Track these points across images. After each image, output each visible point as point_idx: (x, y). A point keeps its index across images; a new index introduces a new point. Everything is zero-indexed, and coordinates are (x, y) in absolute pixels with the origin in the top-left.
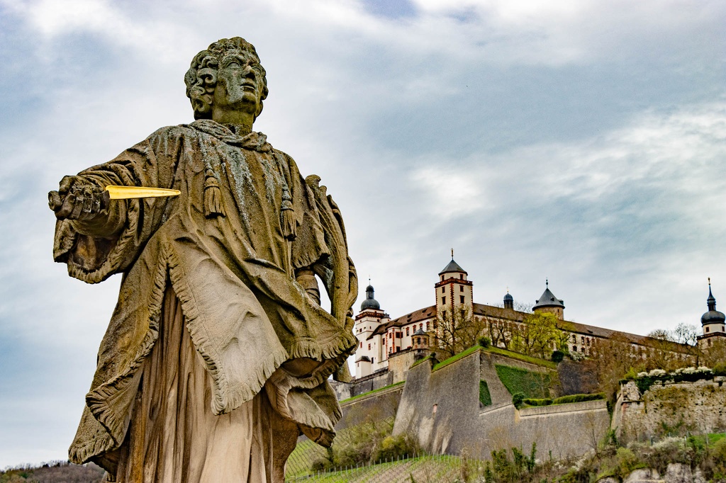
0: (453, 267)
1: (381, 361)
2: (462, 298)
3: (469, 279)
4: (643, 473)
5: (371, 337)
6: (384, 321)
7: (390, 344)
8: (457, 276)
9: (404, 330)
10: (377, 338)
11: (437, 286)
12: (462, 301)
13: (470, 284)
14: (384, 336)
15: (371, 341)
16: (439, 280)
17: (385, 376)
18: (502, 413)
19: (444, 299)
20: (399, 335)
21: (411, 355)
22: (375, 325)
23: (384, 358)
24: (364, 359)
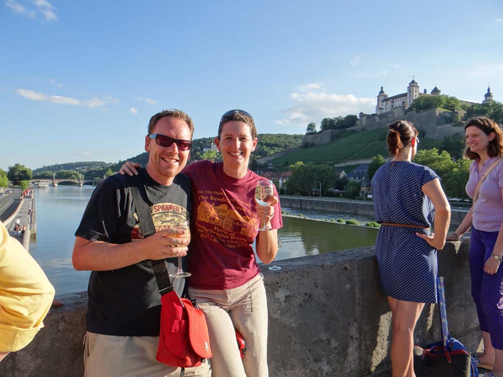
0: (413, 82)
1: (386, 109)
2: (416, 91)
3: (418, 85)
5: (383, 102)
6: (386, 97)
7: (390, 105)
8: (414, 84)
9: (395, 100)
10: (385, 103)
11: (408, 87)
13: (418, 87)
14: (388, 102)
15: (383, 103)
16: (409, 86)
17: (392, 114)
18: (446, 127)
19: (410, 91)
20: (393, 102)
21: (401, 109)
22: (384, 98)
23: (388, 108)
24: (380, 108)
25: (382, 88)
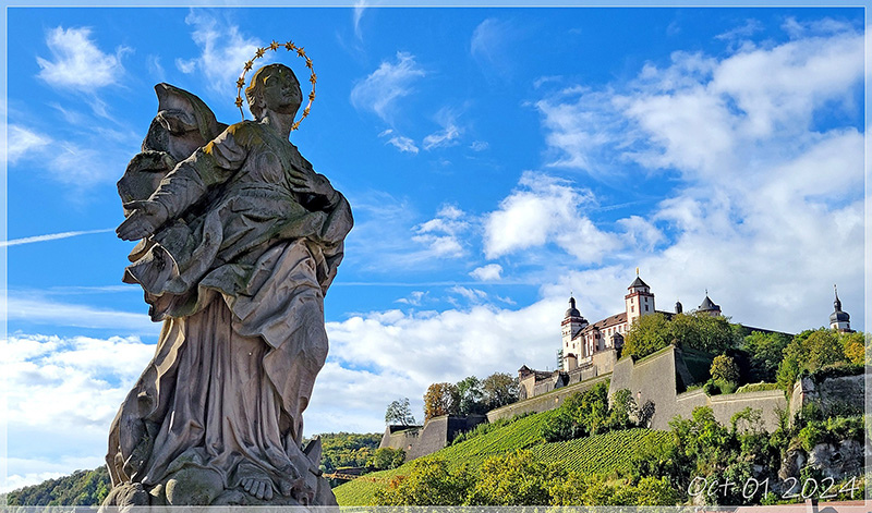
0: (639, 283)
1: (584, 356)
2: (647, 307)
3: (651, 292)
4: (822, 447)
5: (575, 337)
6: (585, 326)
7: (591, 344)
8: (642, 289)
9: (601, 333)
10: (579, 339)
11: (627, 297)
12: (647, 309)
13: (652, 296)
14: (586, 337)
15: (575, 342)
16: (628, 293)
17: (591, 369)
18: (696, 399)
19: (633, 307)
20: (598, 337)
21: (610, 353)
22: (577, 328)
23: (587, 354)
24: (571, 355)
25: (573, 301)
